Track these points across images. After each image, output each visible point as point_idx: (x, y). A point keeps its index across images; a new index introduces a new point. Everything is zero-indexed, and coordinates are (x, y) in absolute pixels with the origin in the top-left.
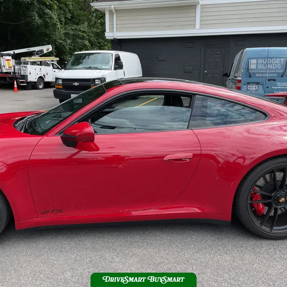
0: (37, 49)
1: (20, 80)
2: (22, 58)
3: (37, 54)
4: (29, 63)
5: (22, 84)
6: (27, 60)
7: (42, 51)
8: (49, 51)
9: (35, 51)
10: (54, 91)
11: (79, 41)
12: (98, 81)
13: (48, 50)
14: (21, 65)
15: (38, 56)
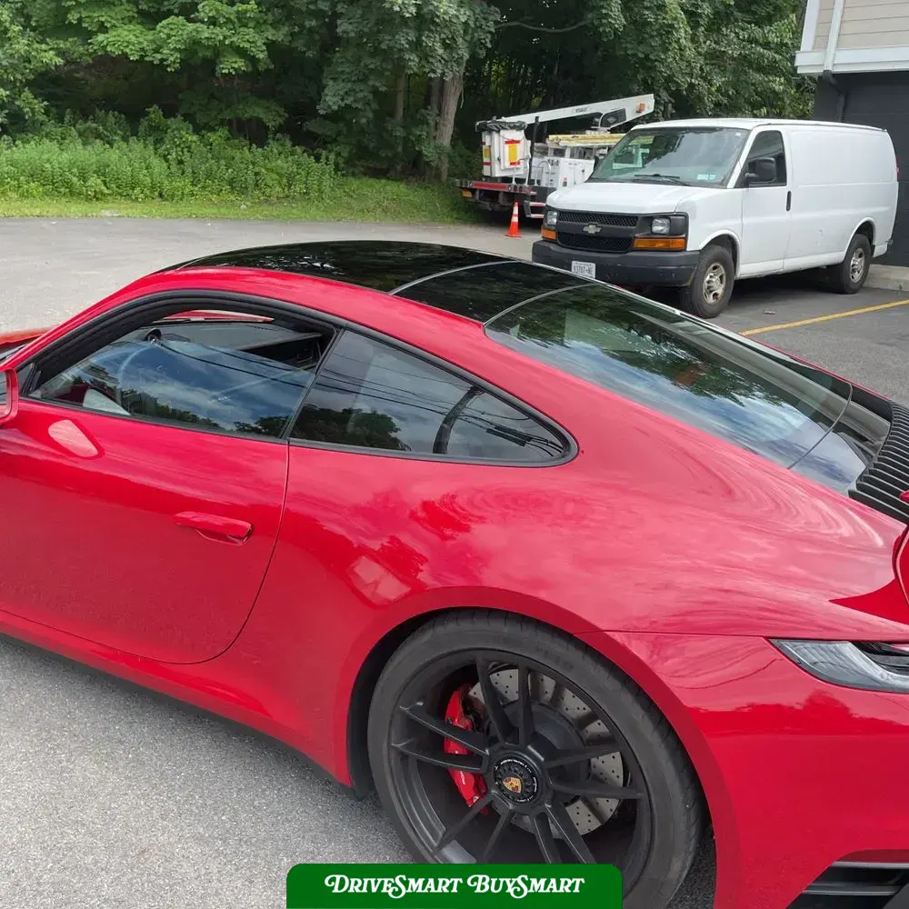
0: (604, 107)
1: (532, 204)
2: (551, 137)
3: (605, 123)
4: (568, 152)
5: (533, 216)
6: (562, 144)
7: (619, 114)
8: (643, 113)
9: (598, 115)
10: (535, 245)
11: (758, 77)
12: (662, 225)
13: (639, 112)
14: (546, 158)
15: (605, 129)
